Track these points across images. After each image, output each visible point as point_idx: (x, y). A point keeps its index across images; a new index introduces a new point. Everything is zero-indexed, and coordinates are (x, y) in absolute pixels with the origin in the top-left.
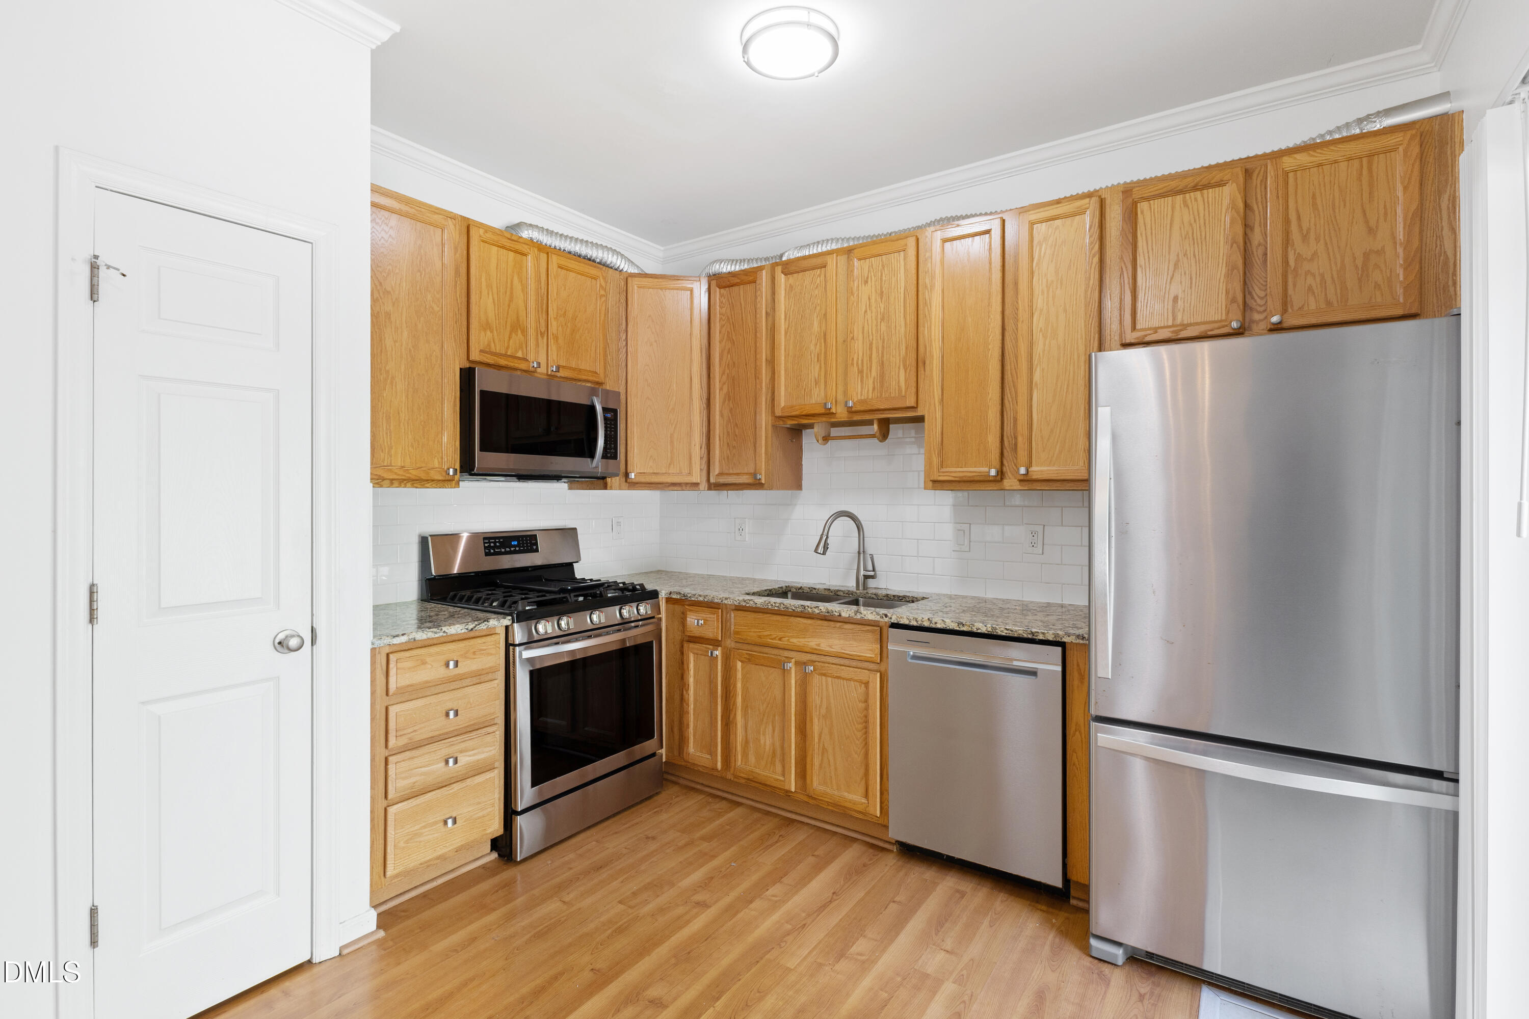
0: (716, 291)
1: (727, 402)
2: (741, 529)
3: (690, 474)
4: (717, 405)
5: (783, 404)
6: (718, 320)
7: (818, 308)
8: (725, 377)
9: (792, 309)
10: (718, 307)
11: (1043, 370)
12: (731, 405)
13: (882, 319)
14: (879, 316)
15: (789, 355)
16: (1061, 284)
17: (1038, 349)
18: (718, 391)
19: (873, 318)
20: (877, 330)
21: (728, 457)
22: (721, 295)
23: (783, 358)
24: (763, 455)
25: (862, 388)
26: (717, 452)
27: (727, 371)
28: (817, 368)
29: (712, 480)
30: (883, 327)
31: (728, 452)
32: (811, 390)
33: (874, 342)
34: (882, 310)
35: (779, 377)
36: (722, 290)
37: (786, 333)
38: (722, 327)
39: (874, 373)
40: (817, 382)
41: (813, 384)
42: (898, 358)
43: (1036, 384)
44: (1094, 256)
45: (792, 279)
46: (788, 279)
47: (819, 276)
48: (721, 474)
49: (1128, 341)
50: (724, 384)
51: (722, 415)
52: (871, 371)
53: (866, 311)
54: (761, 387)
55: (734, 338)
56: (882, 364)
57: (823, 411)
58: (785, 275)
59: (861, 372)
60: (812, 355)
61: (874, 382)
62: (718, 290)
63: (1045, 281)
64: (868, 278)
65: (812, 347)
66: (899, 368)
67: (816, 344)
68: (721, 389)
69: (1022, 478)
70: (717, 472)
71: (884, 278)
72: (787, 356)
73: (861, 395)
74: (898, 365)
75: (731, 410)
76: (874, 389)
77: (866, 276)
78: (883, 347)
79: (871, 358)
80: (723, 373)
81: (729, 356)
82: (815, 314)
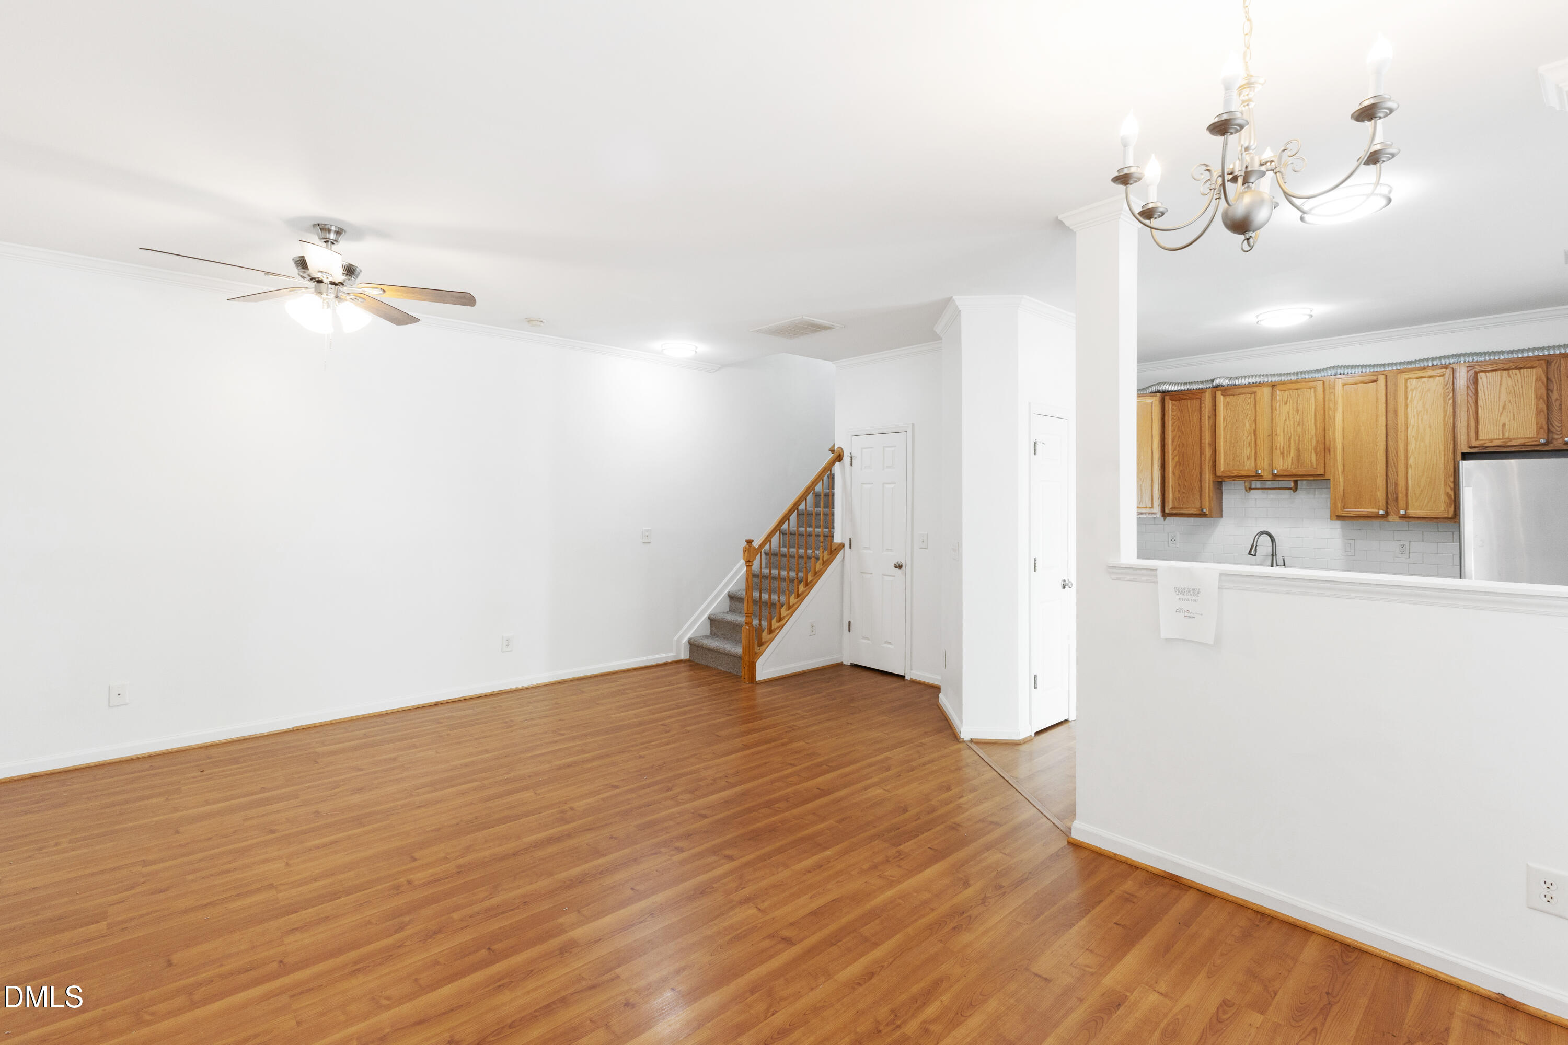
0: (1168, 403)
1: (1178, 466)
2: (1173, 540)
3: (1152, 507)
4: (1170, 468)
5: (1222, 470)
6: (1170, 419)
7: (1249, 416)
8: (1176, 452)
9: (1229, 416)
10: (1170, 411)
11: (1415, 458)
12: (1181, 468)
13: (1298, 425)
14: (1296, 423)
15: (1226, 441)
16: (1427, 412)
17: (1412, 447)
18: (1171, 460)
19: (1292, 424)
20: (1294, 431)
21: (1179, 499)
22: (1173, 405)
23: (1222, 443)
24: (1207, 498)
25: (1283, 462)
26: (1171, 495)
27: (1178, 449)
28: (1249, 450)
29: (1167, 511)
30: (1299, 429)
31: (1179, 495)
32: (1244, 462)
33: (1292, 437)
34: (1298, 420)
35: (1220, 454)
36: (1174, 402)
37: (1224, 429)
38: (1173, 423)
39: (1292, 454)
40: (1248, 458)
41: (1246, 459)
42: (1310, 447)
43: (1410, 465)
44: (1450, 399)
45: (1228, 399)
46: (1226, 399)
47: (1250, 398)
48: (1173, 508)
49: (1473, 445)
50: (1176, 456)
51: (1174, 474)
52: (1290, 453)
53: (1286, 420)
54: (1206, 459)
55: (1183, 430)
56: (1298, 450)
57: (1254, 474)
58: (1224, 396)
59: (1282, 453)
60: (1245, 442)
61: (1292, 460)
62: (1170, 401)
63: (1415, 410)
64: (1287, 401)
65: (1245, 438)
66: (1311, 452)
67: (1248, 437)
68: (1173, 459)
69: (1400, 516)
70: (1170, 506)
71: (1299, 402)
72: (1225, 441)
73: (1283, 466)
74: (1310, 451)
75: (1181, 471)
76: (1292, 463)
77: (1286, 400)
78: (1299, 440)
79: (1290, 446)
80: (1175, 450)
81: (1179, 440)
82: (1247, 419)
